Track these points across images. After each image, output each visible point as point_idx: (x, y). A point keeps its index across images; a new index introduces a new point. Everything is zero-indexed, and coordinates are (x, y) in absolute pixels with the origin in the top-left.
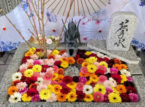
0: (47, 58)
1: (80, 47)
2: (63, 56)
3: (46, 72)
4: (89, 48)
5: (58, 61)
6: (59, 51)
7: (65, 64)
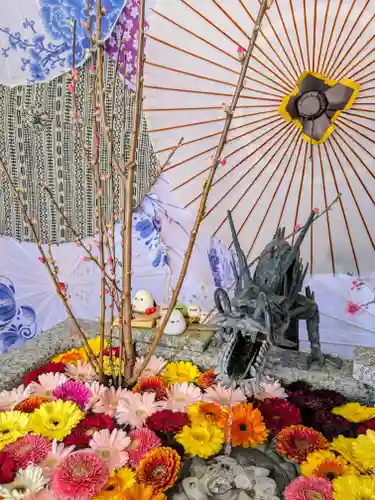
0: (130, 388)
1: (315, 373)
2: (210, 398)
3: (87, 450)
4: (366, 386)
5: (174, 410)
6: (201, 369)
7: (201, 438)
